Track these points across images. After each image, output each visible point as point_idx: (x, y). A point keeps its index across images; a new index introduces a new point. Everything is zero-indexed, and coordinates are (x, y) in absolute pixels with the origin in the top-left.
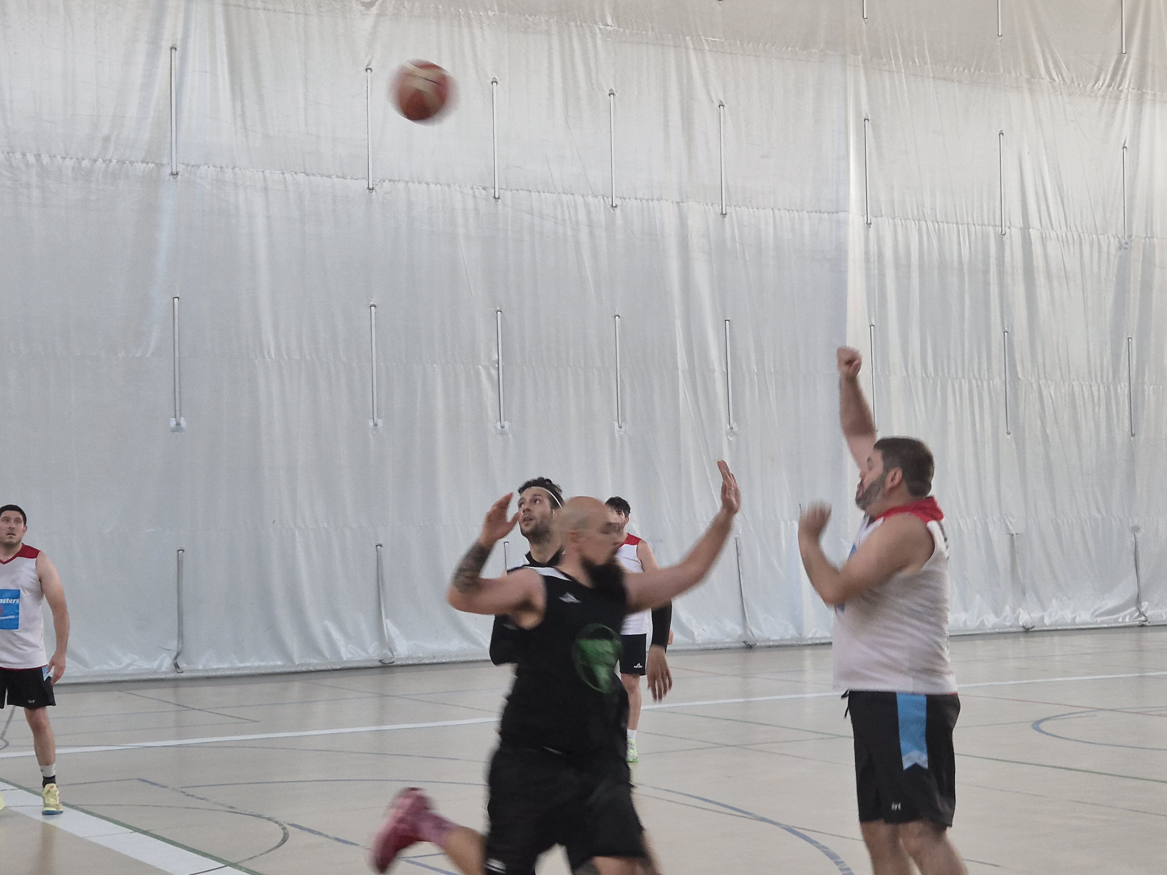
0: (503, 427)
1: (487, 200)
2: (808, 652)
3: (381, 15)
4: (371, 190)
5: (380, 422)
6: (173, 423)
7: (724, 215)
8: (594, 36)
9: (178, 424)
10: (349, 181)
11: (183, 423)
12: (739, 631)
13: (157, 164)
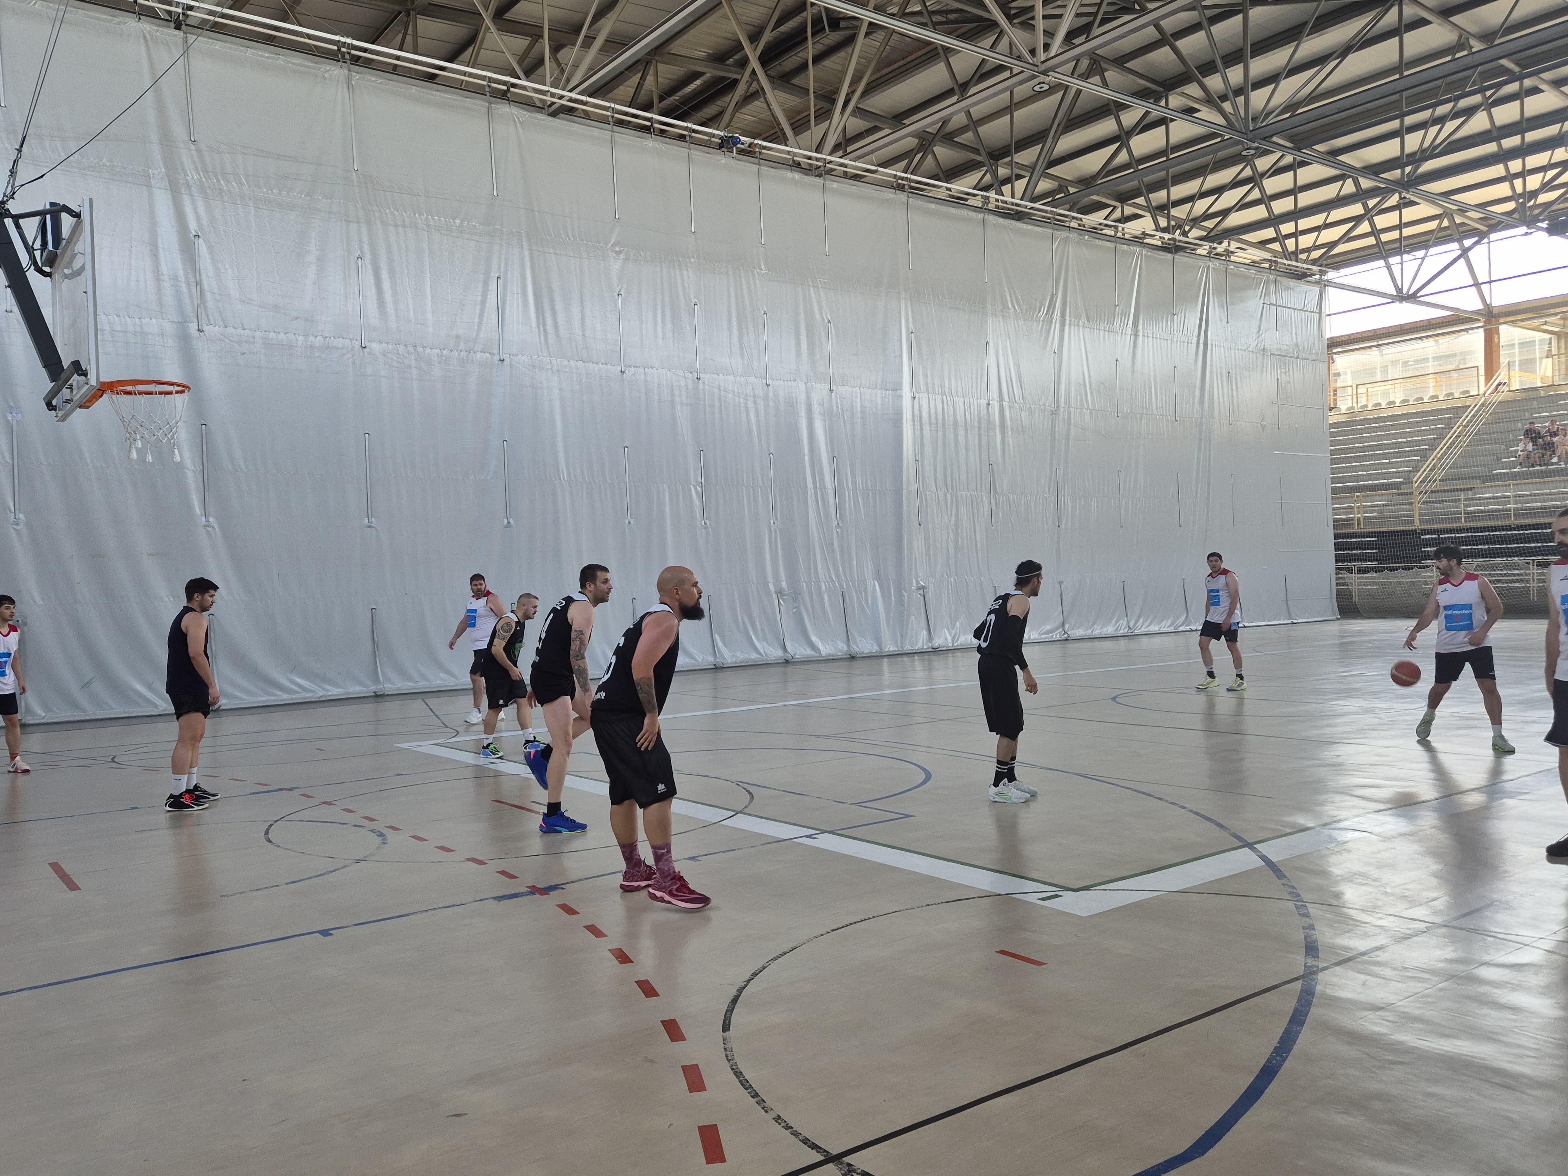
0: (705, 524)
1: (693, 380)
2: (886, 660)
3: (626, 259)
4: (623, 372)
5: (632, 521)
6: (506, 522)
7: (832, 391)
8: (754, 277)
9: (509, 523)
10: (609, 366)
11: (512, 521)
12: (846, 649)
13: (490, 354)
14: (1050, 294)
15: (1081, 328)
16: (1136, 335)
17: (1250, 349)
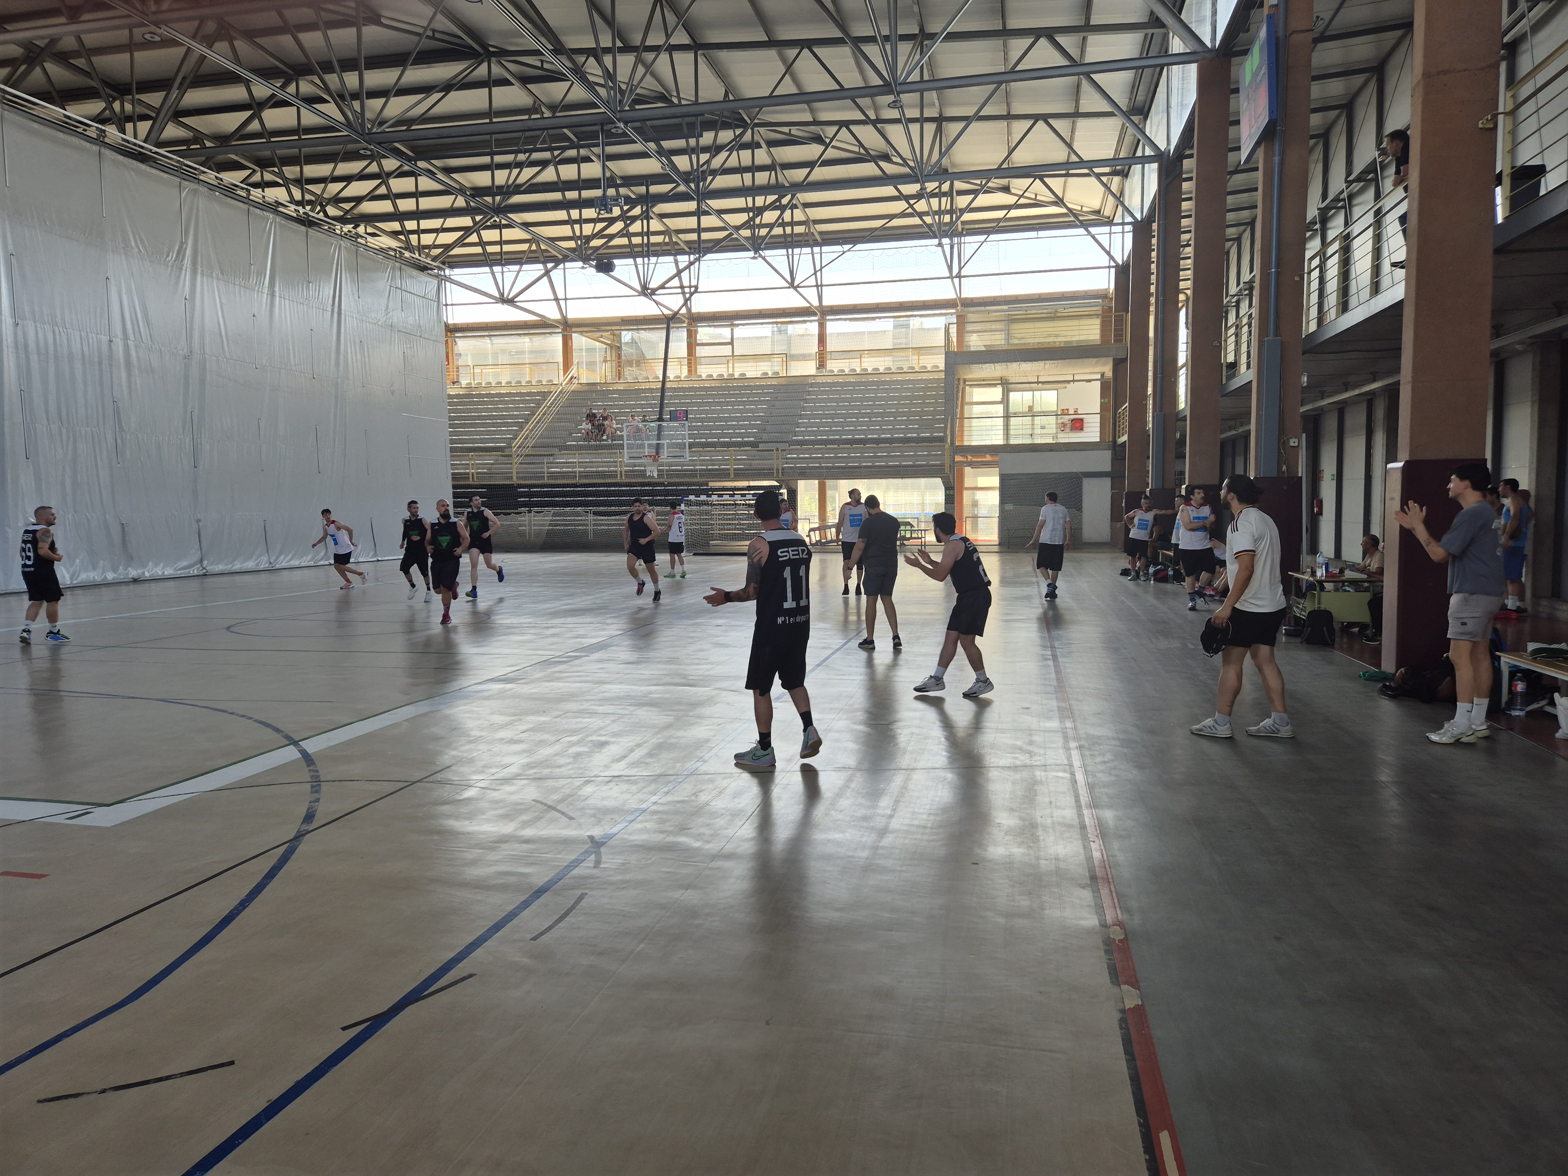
14: (179, 240)
15: (215, 281)
16: (272, 295)
17: (380, 323)
